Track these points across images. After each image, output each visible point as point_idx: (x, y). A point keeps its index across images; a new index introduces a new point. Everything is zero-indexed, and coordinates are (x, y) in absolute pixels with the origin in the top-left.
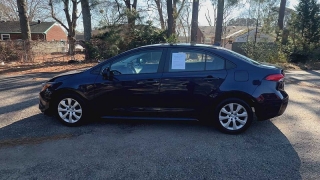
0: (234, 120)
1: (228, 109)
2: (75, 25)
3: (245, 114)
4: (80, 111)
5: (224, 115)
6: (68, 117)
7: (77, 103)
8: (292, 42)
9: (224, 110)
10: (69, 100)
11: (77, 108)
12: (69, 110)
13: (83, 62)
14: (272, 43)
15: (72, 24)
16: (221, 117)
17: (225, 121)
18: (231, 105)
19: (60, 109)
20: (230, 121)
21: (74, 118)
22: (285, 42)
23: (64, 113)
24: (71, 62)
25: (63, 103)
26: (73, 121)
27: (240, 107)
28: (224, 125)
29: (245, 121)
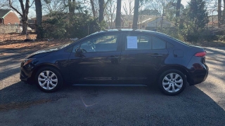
0: (173, 85)
1: (169, 77)
2: (27, 12)
3: (181, 80)
4: (56, 80)
5: (166, 81)
6: (46, 85)
7: (54, 74)
8: (186, 27)
9: (166, 78)
10: (48, 72)
11: (54, 78)
12: (47, 80)
13: (36, 41)
14: (173, 28)
15: (25, 11)
16: (164, 84)
17: (167, 86)
18: (171, 75)
19: (39, 79)
20: (170, 86)
21: (51, 86)
22: (182, 27)
23: (42, 82)
24: (27, 41)
25: (42, 74)
26: (50, 89)
27: (177, 76)
28: (166, 89)
29: (181, 86)
